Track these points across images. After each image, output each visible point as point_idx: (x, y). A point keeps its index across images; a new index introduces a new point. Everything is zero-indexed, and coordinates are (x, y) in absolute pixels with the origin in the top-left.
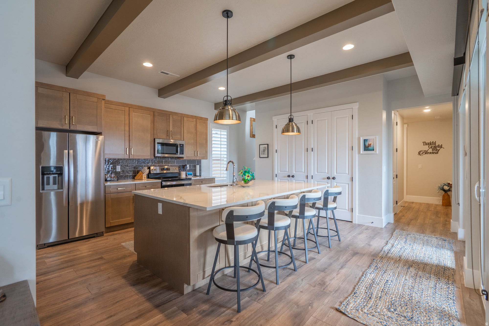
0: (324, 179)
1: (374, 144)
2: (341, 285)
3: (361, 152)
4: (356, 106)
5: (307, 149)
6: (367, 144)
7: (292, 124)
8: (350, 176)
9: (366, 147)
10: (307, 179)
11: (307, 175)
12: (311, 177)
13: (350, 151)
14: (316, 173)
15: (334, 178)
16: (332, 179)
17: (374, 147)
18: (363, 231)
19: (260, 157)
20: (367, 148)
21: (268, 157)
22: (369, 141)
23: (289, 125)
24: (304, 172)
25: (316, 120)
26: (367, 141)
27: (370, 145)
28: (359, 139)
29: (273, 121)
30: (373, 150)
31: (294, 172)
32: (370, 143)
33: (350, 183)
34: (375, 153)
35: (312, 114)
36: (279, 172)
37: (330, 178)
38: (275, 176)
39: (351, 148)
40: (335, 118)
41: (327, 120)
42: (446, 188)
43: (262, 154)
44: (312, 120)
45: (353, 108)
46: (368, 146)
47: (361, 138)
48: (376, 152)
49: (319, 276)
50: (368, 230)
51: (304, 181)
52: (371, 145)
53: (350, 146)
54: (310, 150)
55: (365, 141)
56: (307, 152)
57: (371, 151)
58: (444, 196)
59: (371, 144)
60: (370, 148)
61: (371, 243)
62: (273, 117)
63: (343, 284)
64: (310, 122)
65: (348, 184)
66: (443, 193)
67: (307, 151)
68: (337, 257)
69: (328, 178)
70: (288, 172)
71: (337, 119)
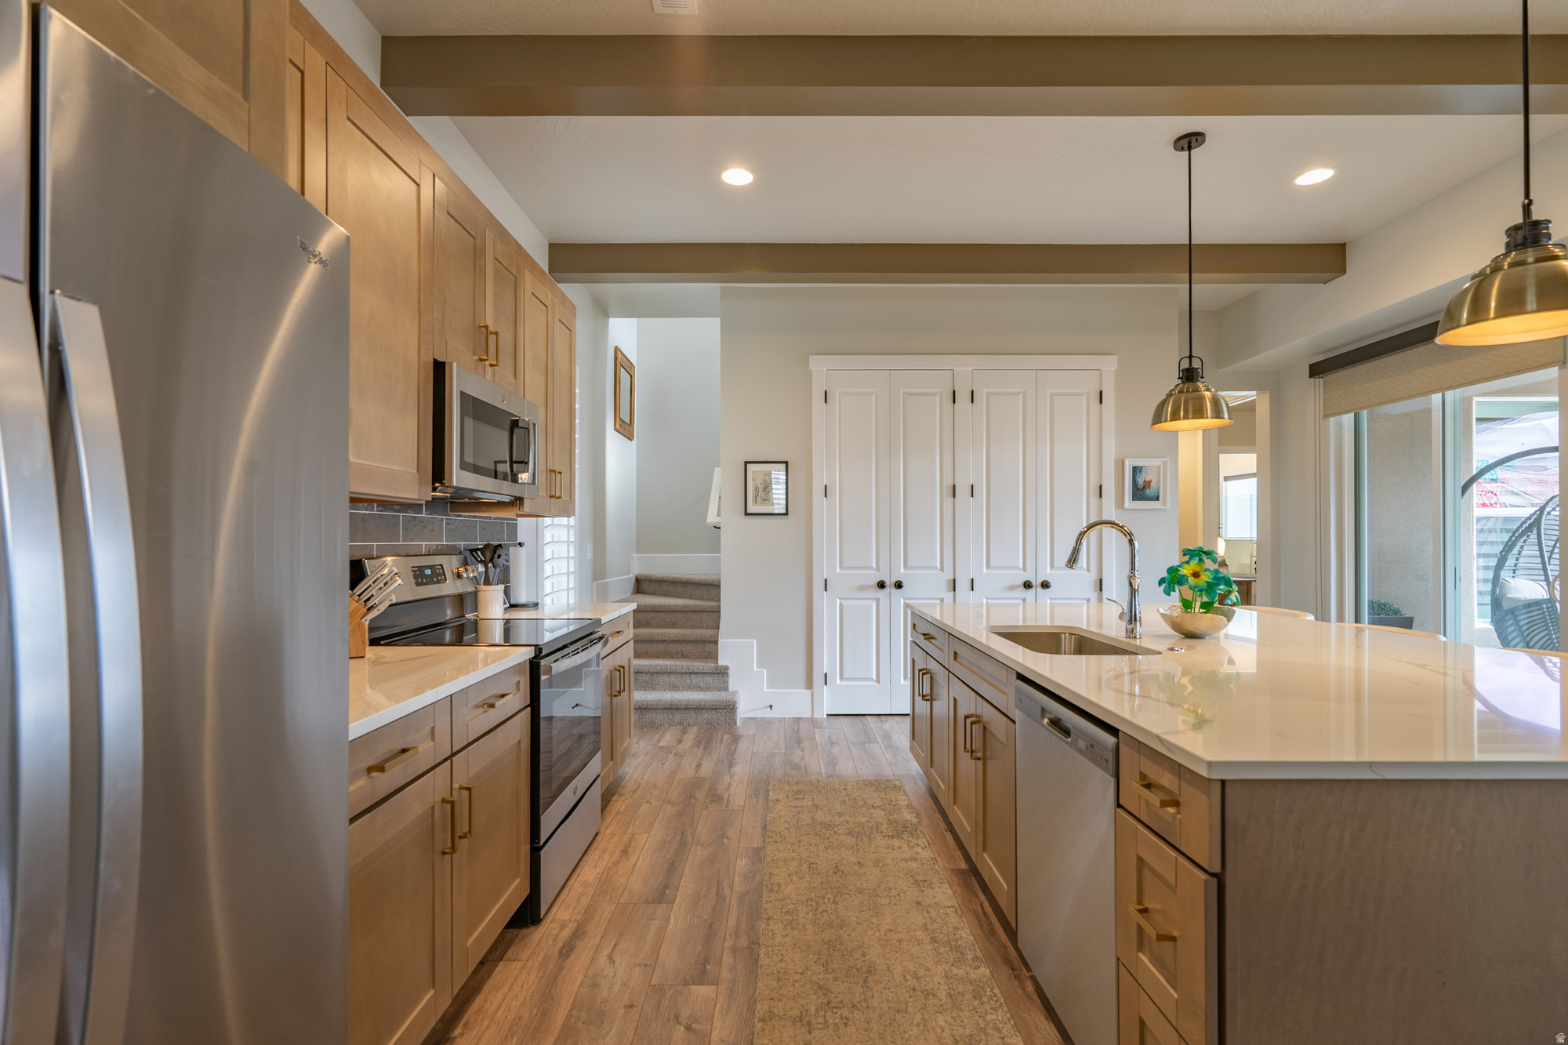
0: (1012, 588)
1: (1158, 482)
3: (1126, 503)
4: (1109, 365)
5: (954, 486)
6: (1140, 482)
8: (1093, 576)
9: (1138, 489)
10: (952, 593)
11: (952, 578)
12: (968, 585)
13: (1094, 500)
14: (985, 570)
15: (1045, 585)
16: (1040, 589)
17: (1159, 489)
19: (746, 514)
20: (1141, 491)
21: (787, 513)
22: (1147, 473)
24: (943, 569)
25: (985, 391)
26: (1141, 470)
27: (1147, 484)
28: (1121, 464)
29: (810, 372)
30: (1157, 499)
31: (903, 571)
32: (1148, 479)
33: (1093, 596)
34: (1163, 507)
35: (970, 369)
36: (838, 570)
37: (1034, 584)
38: (818, 585)
39: (1094, 492)
40: (1049, 392)
41: (1021, 397)
44: (972, 391)
45: (1102, 368)
46: (1144, 488)
47: (1127, 463)
48: (1164, 504)
51: (942, 600)
52: (1152, 484)
53: (1094, 484)
54: (963, 491)
55: (1136, 470)
56: (951, 499)
57: (1152, 500)
59: (1150, 482)
60: (1148, 492)
62: (810, 356)
64: (963, 397)
65: (1089, 601)
67: (954, 496)
69: (1027, 585)
70: (878, 569)
71: (1052, 395)
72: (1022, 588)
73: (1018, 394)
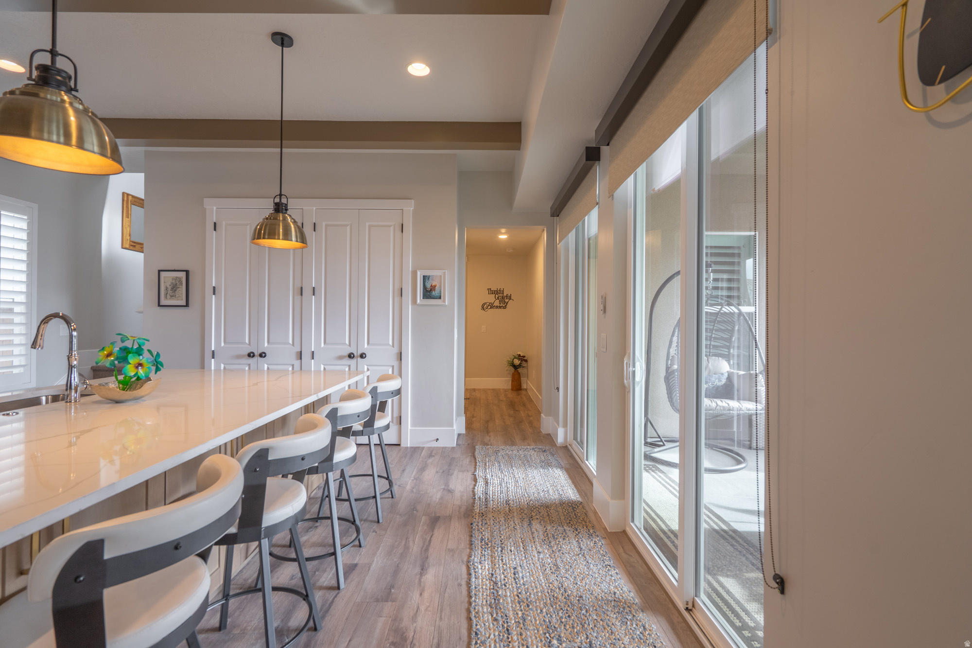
0: (341, 358)
1: (440, 286)
2: (441, 623)
3: (418, 301)
4: (409, 207)
5: (302, 288)
6: (428, 286)
7: (285, 219)
8: (396, 350)
9: (427, 291)
10: (299, 361)
11: (300, 350)
12: (310, 355)
13: (397, 299)
14: (323, 345)
15: (363, 356)
16: (359, 358)
17: (441, 292)
18: (426, 461)
19: (159, 305)
20: (428, 293)
21: (187, 305)
22: (433, 280)
23: (274, 219)
24: (293, 344)
25: (324, 224)
26: (429, 278)
27: (433, 288)
28: (414, 274)
29: (205, 210)
30: (440, 298)
31: (266, 345)
32: (433, 284)
33: (396, 364)
34: (443, 304)
35: (314, 208)
36: (223, 344)
37: (355, 355)
38: (208, 355)
39: (397, 292)
40: (367, 224)
41: (348, 227)
42: (517, 362)
43: (168, 295)
44: (315, 223)
45: (404, 208)
46: (431, 290)
47: (419, 273)
48: (444, 301)
49: (383, 619)
50: (434, 456)
51: (293, 365)
52: (436, 287)
53: (397, 286)
54: (307, 291)
55: (425, 278)
56: (299, 297)
57: (436, 299)
58: (513, 375)
59: (435, 286)
60: (433, 293)
61: (450, 486)
62: (204, 199)
63: (443, 617)
64: (308, 227)
65: (393, 367)
66: (513, 369)
67: (302, 295)
68: (403, 543)
69: (351, 356)
70: (250, 344)
71: (370, 226)
72: (348, 358)
73: (347, 226)
